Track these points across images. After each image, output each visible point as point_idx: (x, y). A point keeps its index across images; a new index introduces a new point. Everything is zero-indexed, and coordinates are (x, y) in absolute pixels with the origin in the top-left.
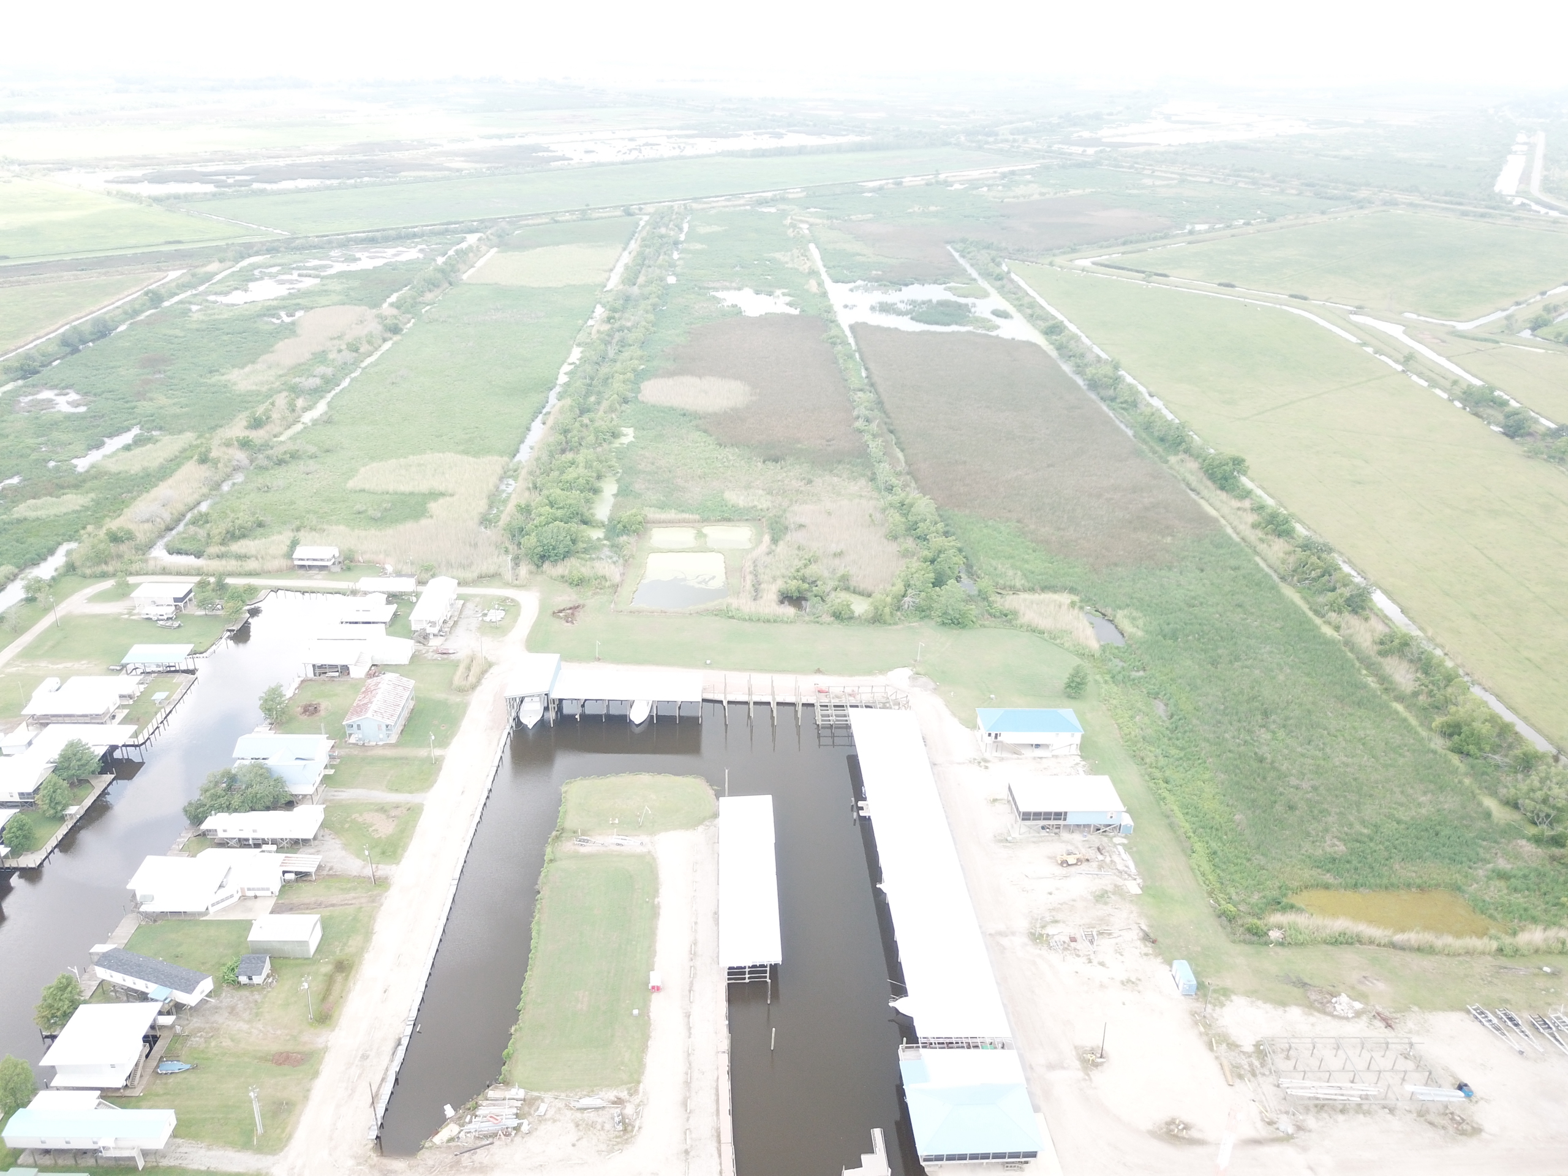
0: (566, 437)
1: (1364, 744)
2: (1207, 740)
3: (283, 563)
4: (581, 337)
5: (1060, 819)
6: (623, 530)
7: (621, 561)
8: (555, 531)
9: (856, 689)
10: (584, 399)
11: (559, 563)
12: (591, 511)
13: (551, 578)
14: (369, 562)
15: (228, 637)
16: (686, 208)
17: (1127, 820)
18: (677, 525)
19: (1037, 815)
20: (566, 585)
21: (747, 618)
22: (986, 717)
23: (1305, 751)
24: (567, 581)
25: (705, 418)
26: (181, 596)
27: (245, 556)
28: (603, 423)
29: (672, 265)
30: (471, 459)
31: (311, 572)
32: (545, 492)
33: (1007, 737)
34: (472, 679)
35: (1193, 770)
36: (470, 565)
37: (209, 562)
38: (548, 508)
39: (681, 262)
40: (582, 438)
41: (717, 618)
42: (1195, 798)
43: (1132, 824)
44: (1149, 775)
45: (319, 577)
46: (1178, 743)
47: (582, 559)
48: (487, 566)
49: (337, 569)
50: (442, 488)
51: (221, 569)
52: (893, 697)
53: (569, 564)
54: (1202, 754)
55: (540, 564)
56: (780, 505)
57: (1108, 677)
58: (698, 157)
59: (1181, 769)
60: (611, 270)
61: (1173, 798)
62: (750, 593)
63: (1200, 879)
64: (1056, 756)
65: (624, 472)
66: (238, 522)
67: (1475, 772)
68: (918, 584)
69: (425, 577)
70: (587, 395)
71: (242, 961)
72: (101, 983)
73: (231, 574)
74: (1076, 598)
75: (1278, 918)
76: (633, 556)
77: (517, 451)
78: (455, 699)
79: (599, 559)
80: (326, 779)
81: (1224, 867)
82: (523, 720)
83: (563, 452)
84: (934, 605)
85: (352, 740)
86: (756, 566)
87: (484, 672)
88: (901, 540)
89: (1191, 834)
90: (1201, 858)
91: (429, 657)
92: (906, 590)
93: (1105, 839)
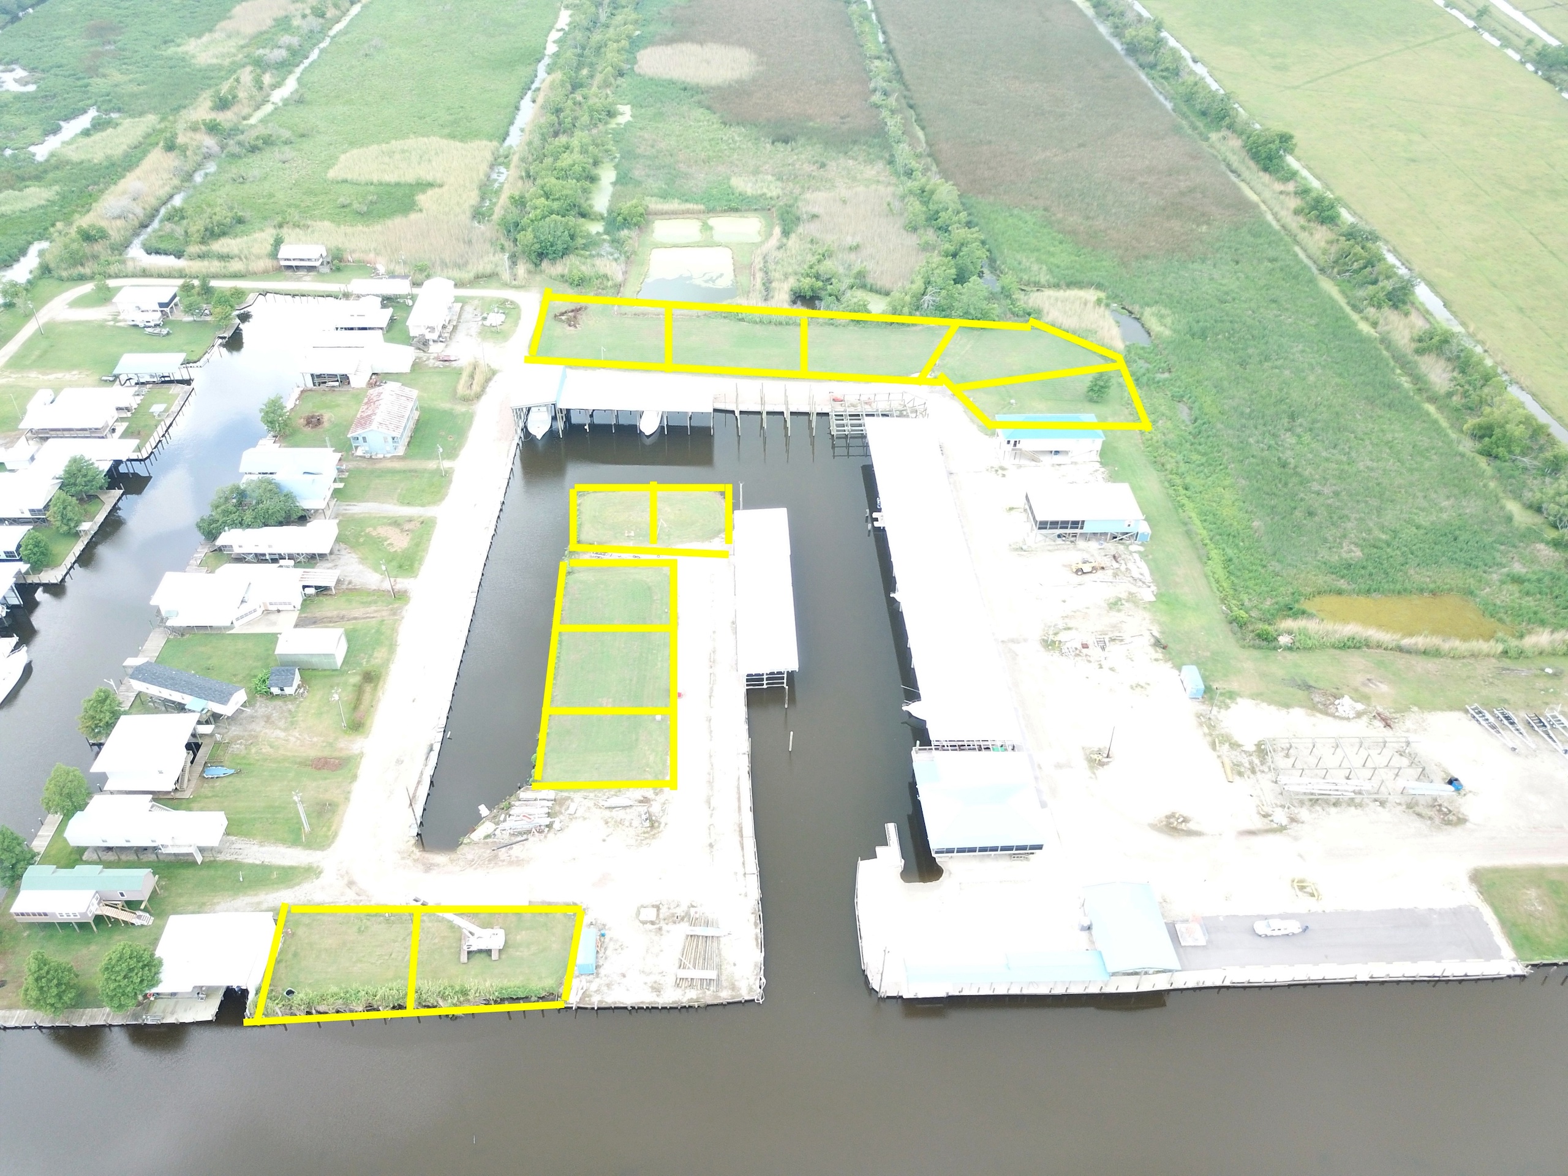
0: (558, 117)
1: (1391, 448)
2: (1230, 445)
3: (269, 263)
5: (1077, 528)
6: (624, 224)
8: (552, 226)
9: (872, 398)
11: (558, 262)
12: (589, 202)
13: (551, 277)
14: (359, 262)
15: (221, 345)
17: (1144, 528)
18: (681, 216)
19: (1054, 524)
20: (566, 285)
21: (758, 320)
22: (1005, 423)
23: (1330, 455)
24: (567, 281)
25: (708, 92)
27: (228, 256)
30: (459, 144)
31: (300, 273)
34: (476, 388)
35: (1214, 476)
36: (466, 264)
37: (191, 263)
41: (727, 321)
42: (1214, 504)
43: (1150, 532)
44: (1169, 481)
45: (308, 278)
47: (582, 256)
48: (484, 265)
51: (205, 271)
52: (911, 405)
53: (568, 263)
54: (1224, 461)
55: (538, 262)
56: (791, 192)
61: (1192, 505)
62: (760, 292)
63: (1214, 585)
64: (1076, 463)
65: (622, 157)
66: (216, 218)
67: (1502, 476)
68: (939, 281)
69: (420, 277)
70: (579, 67)
71: (272, 673)
72: (139, 695)
73: (216, 276)
74: (1102, 295)
75: (1289, 624)
76: (634, 253)
77: (507, 134)
78: (460, 408)
79: (599, 255)
80: (336, 493)
81: (1239, 574)
82: (531, 430)
83: (556, 134)
84: (956, 304)
85: (359, 452)
86: (766, 262)
87: (488, 380)
88: (921, 231)
89: (1208, 541)
90: (1216, 565)
91: (431, 365)
92: (926, 288)
93: (1121, 547)
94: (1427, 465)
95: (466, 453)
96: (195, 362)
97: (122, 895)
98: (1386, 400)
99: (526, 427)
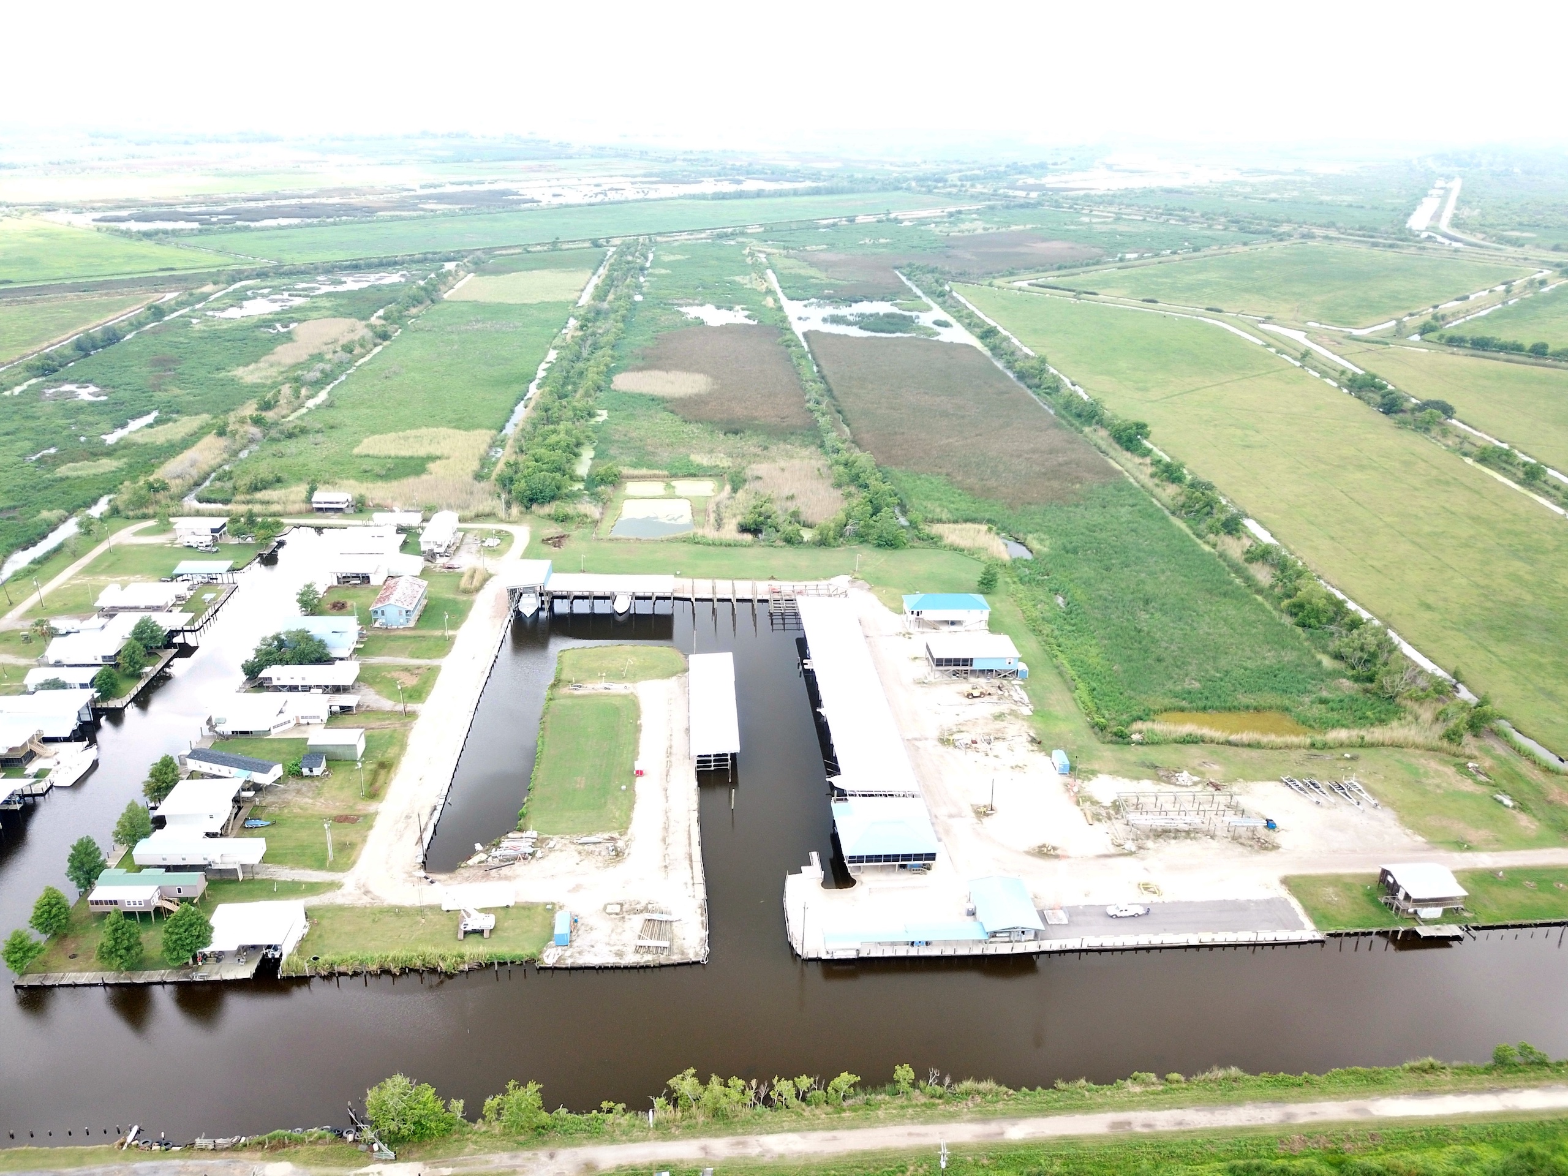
0: (547, 413)
2: (1096, 619)
3: (303, 506)
4: (557, 342)
5: (967, 665)
6: (601, 483)
7: (600, 505)
8: (541, 479)
10: (562, 388)
11: (545, 505)
12: (572, 468)
13: (539, 516)
14: (379, 505)
15: (260, 563)
16: (650, 241)
17: (1024, 669)
18: (649, 479)
19: (949, 662)
20: (552, 521)
21: (711, 543)
22: (910, 601)
23: (1176, 625)
24: (552, 518)
25: (671, 402)
26: (215, 530)
27: (269, 502)
28: (580, 405)
29: (638, 287)
30: (463, 432)
31: (327, 513)
32: (530, 453)
33: (927, 615)
34: (475, 586)
36: (469, 506)
38: (534, 464)
39: (647, 284)
40: (562, 415)
41: (685, 543)
42: (1082, 656)
43: (1028, 671)
44: (1045, 641)
45: (334, 516)
46: (1071, 621)
47: (565, 502)
48: (483, 508)
49: (350, 510)
50: (438, 454)
51: (249, 511)
52: (835, 591)
53: (554, 506)
54: (1091, 629)
55: (529, 505)
56: (740, 464)
58: (661, 199)
59: (1073, 638)
60: (582, 290)
61: (1063, 655)
62: (713, 525)
63: (1080, 705)
64: (969, 628)
65: (600, 442)
66: (259, 477)
67: (1314, 639)
68: (859, 515)
69: (429, 515)
70: (564, 385)
71: (304, 758)
72: (193, 772)
74: (992, 527)
75: (1140, 726)
76: (610, 501)
78: (462, 597)
79: (580, 502)
80: (357, 649)
81: (1101, 698)
82: (521, 610)
83: (545, 424)
84: (872, 531)
86: (718, 507)
87: (486, 580)
88: (844, 487)
89: (1076, 678)
90: (1082, 692)
91: (438, 571)
92: (848, 520)
93: (1005, 681)
94: (1254, 631)
95: (467, 626)
98: (1222, 592)
99: (518, 607)
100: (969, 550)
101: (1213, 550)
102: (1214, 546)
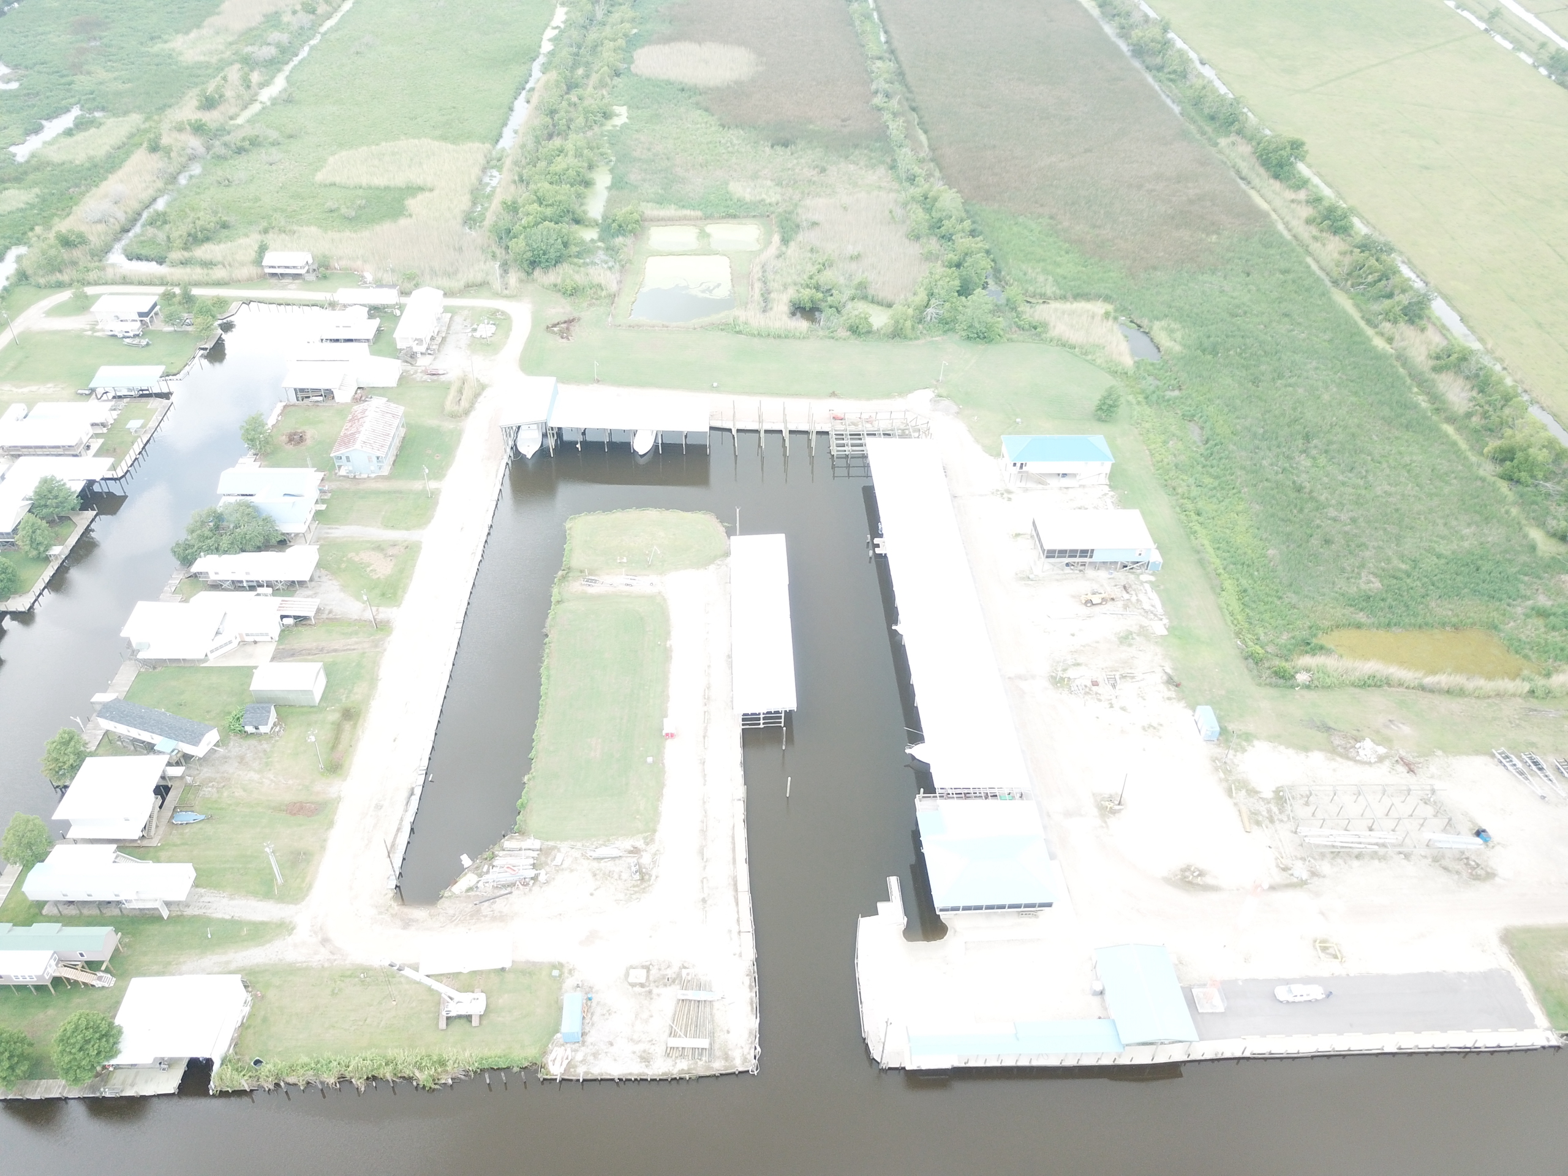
0: (552, 118)
1: (1408, 471)
2: (1243, 468)
3: (253, 271)
5: (1086, 557)
6: (619, 230)
7: (617, 266)
8: (545, 233)
9: (874, 416)
10: (571, 72)
11: (550, 270)
12: (583, 208)
13: (543, 286)
14: (347, 269)
15: (202, 356)
17: (1155, 557)
18: (678, 223)
19: (1062, 553)
20: (559, 295)
21: (756, 333)
22: (1011, 446)
23: (1346, 479)
24: (560, 290)
25: (706, 93)
26: (146, 310)
27: (211, 263)
28: (592, 101)
30: (451, 147)
31: (285, 281)
32: (532, 186)
33: (1032, 467)
34: (464, 404)
35: (1227, 501)
36: (456, 272)
37: (173, 270)
38: (536, 206)
40: (571, 120)
41: (724, 333)
42: (1227, 531)
43: (1162, 561)
44: (1181, 506)
45: (293, 286)
46: (1212, 470)
47: (575, 264)
48: (475, 274)
49: (311, 277)
50: (420, 182)
51: (186, 278)
52: (913, 423)
53: (561, 271)
54: (1237, 484)
55: (530, 271)
56: (791, 199)
57: (1141, 398)
59: (1215, 500)
61: (1204, 532)
62: (759, 303)
63: (1229, 618)
64: (1083, 486)
65: (618, 160)
66: (199, 223)
67: (1524, 502)
68: (943, 293)
69: (408, 286)
70: (574, 67)
71: (247, 711)
72: (107, 733)
73: (197, 284)
74: (1110, 307)
75: (1307, 660)
76: (630, 261)
77: (500, 136)
78: (449, 425)
79: (594, 263)
80: (318, 515)
81: (1254, 606)
82: (521, 449)
83: (550, 137)
84: (960, 317)
85: (343, 472)
86: (764, 272)
87: (477, 396)
88: (924, 240)
89: (1221, 571)
90: (1230, 596)
91: (418, 379)
92: (929, 300)
93: (1132, 577)
94: (1447, 490)
95: (454, 473)
96: (175, 375)
97: (82, 955)
98: (1403, 421)
99: (515, 445)
100: (1081, 347)
101: (1388, 347)
102: (1390, 340)
